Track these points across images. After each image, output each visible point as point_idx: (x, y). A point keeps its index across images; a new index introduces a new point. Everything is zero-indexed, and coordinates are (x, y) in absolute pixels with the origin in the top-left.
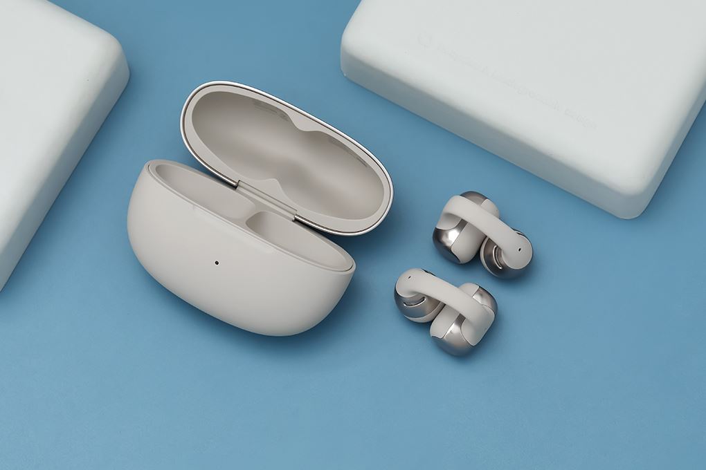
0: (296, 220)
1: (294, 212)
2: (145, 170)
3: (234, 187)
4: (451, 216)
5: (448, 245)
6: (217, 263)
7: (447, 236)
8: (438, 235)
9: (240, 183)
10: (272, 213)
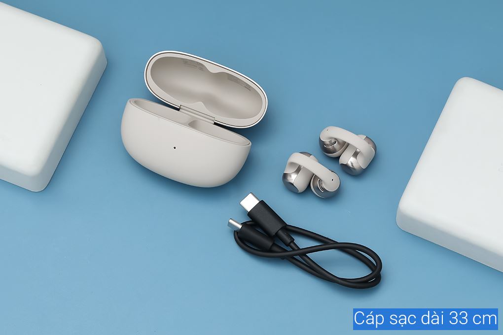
0: (215, 124)
1: (213, 119)
2: (128, 102)
3: (178, 110)
4: (292, 164)
5: (292, 181)
6: (175, 148)
7: (290, 176)
8: (285, 176)
9: (181, 107)
10: (201, 121)
